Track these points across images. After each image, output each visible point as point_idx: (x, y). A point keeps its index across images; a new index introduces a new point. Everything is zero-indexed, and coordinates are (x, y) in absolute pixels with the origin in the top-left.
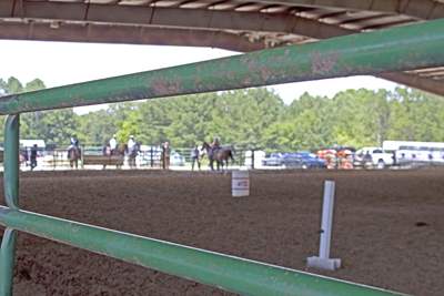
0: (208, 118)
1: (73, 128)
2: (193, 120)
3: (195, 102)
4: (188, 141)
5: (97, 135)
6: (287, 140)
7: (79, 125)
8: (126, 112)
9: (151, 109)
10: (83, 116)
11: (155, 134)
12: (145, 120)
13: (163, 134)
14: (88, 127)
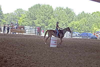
0: (50, 18)
1: (2, 18)
2: (44, 19)
3: (45, 12)
4: (42, 26)
5: (10, 21)
6: (77, 28)
7: (4, 17)
8: (21, 14)
9: (30, 14)
10: (5, 15)
11: (31, 22)
12: (28, 17)
13: (34, 23)
14: (7, 18)
